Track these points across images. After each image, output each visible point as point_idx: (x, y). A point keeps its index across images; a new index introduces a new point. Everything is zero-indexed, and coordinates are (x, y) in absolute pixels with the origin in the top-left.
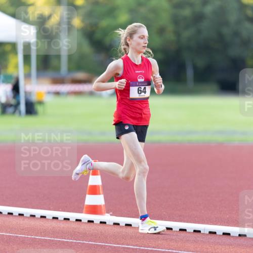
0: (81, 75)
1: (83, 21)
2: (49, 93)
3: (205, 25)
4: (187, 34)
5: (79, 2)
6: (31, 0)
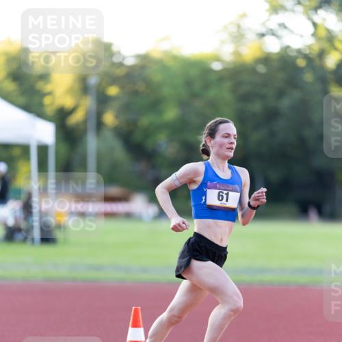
0: (114, 191)
1: (117, 117)
3: (280, 125)
5: (113, 91)
6: (48, 88)
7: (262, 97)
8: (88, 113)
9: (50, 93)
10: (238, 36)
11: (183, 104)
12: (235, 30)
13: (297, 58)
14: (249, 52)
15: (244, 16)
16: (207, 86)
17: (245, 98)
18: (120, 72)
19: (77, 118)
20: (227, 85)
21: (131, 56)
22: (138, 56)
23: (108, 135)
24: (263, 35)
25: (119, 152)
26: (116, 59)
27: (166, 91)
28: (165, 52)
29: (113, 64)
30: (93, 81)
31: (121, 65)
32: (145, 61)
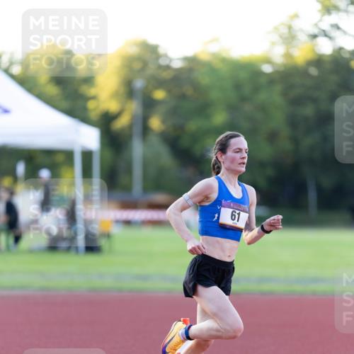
0: (160, 198)
1: (163, 122)
2: (117, 222)
4: (308, 141)
5: (159, 95)
6: (92, 92)
7: (314, 100)
8: (134, 118)
9: (94, 98)
10: (290, 37)
11: (232, 108)
12: (285, 31)
13: (351, 59)
14: (301, 54)
15: (296, 16)
16: (256, 89)
17: (296, 102)
18: (166, 75)
19: (122, 122)
20: (278, 88)
21: (178, 59)
22: (186, 59)
23: (154, 141)
24: (315, 36)
25: (166, 158)
26: (162, 62)
27: (215, 95)
28: (214, 55)
29: (160, 67)
30: (139, 84)
31: (168, 67)
32: (193, 63)
